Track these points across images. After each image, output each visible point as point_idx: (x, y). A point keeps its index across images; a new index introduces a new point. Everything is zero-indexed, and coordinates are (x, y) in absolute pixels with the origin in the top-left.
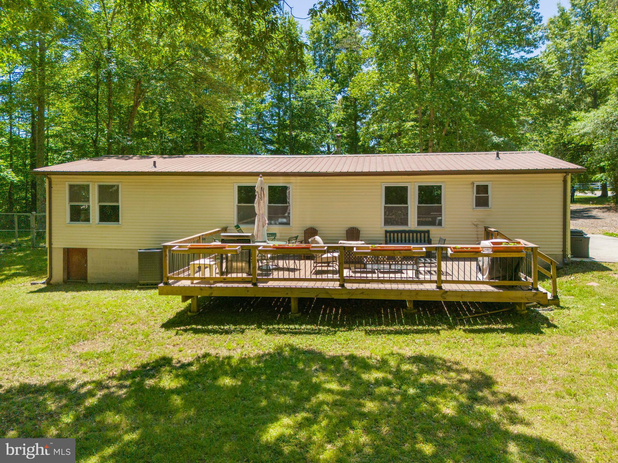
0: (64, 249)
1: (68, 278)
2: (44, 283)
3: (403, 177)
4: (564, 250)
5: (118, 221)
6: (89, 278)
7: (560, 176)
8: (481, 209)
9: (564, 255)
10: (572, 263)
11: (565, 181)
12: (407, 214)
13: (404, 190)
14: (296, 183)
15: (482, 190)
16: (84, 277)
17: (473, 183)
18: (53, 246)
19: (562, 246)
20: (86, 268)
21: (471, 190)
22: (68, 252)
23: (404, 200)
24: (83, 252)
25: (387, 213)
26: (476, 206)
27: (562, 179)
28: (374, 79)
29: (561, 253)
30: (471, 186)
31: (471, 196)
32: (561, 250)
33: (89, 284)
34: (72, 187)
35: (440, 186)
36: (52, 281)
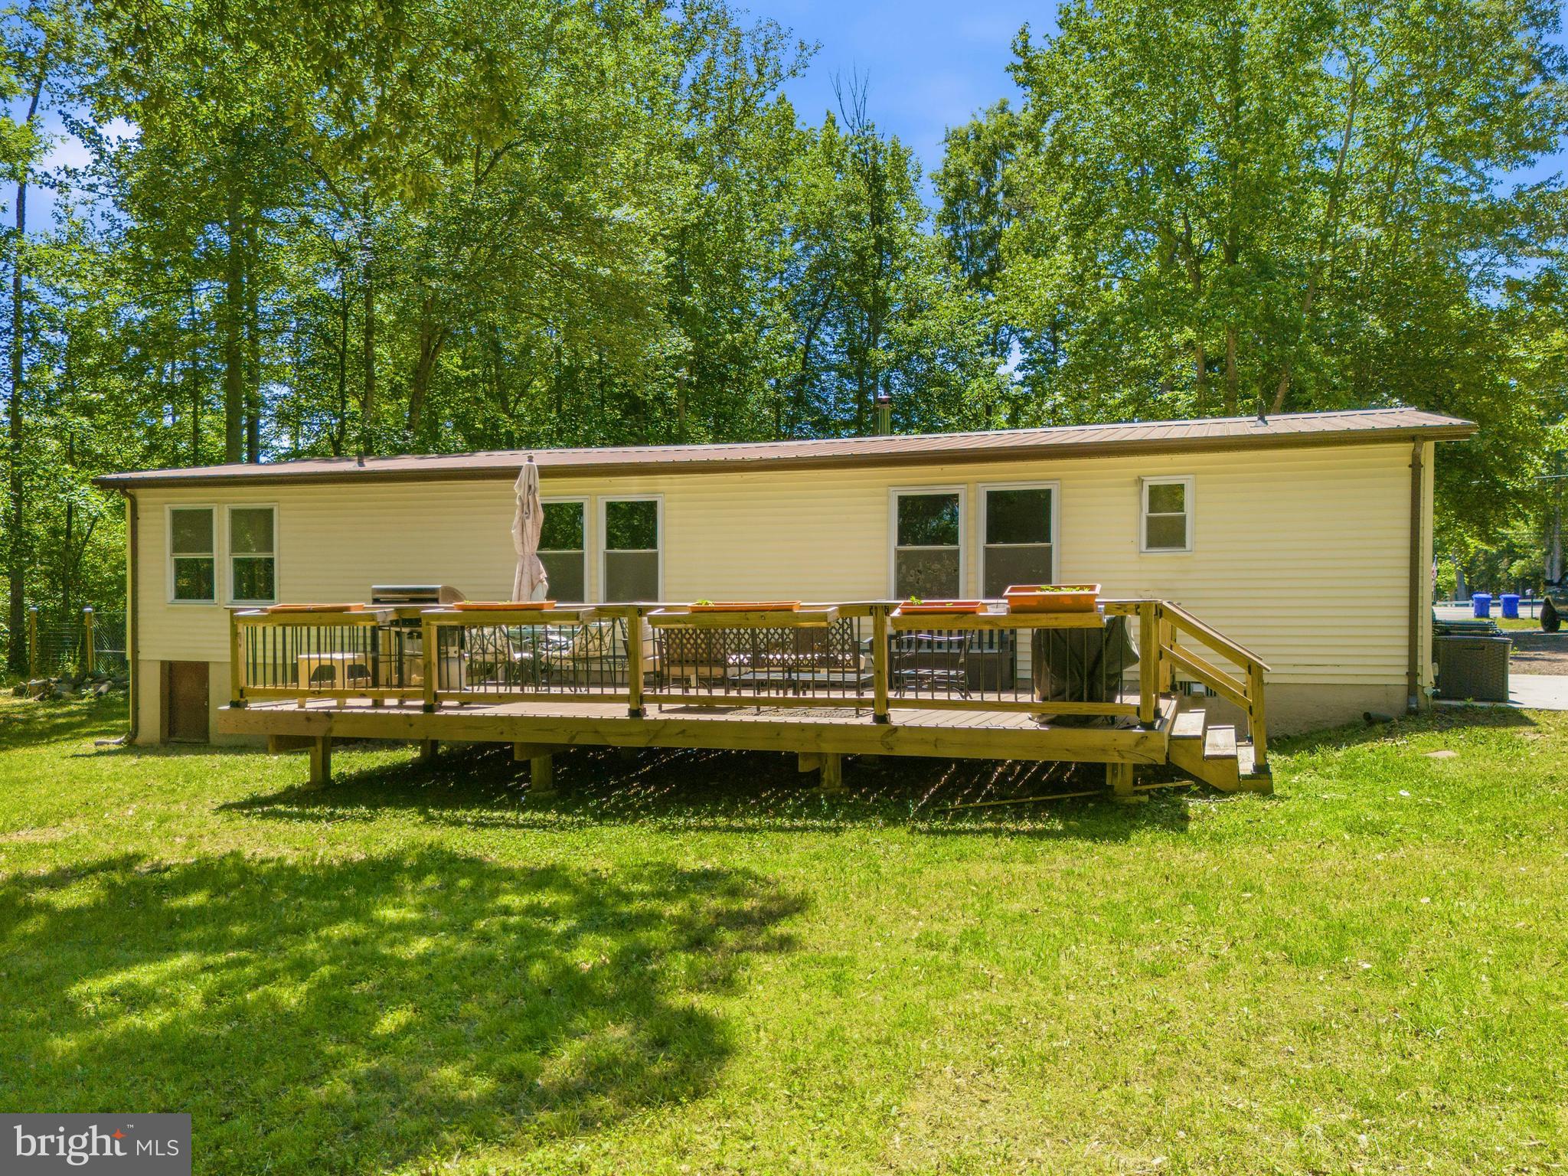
0: (163, 663)
1: (170, 733)
2: (119, 743)
4: (1413, 673)
5: (272, 596)
6: (212, 733)
7: (1402, 451)
8: (1163, 554)
9: (1413, 688)
10: (1436, 709)
11: (1416, 466)
12: (957, 570)
13: (945, 503)
14: (672, 492)
15: (1165, 498)
16: (204, 731)
17: (1140, 481)
18: (140, 655)
19: (1405, 661)
20: (208, 708)
21: (1134, 500)
22: (172, 671)
23: (949, 535)
24: (201, 671)
25: (905, 568)
26: (1150, 545)
27: (1408, 460)
29: (1404, 681)
30: (1134, 489)
31: (1133, 517)
32: (1404, 671)
33: (213, 747)
34: (177, 515)
35: (1048, 492)
36: (140, 740)
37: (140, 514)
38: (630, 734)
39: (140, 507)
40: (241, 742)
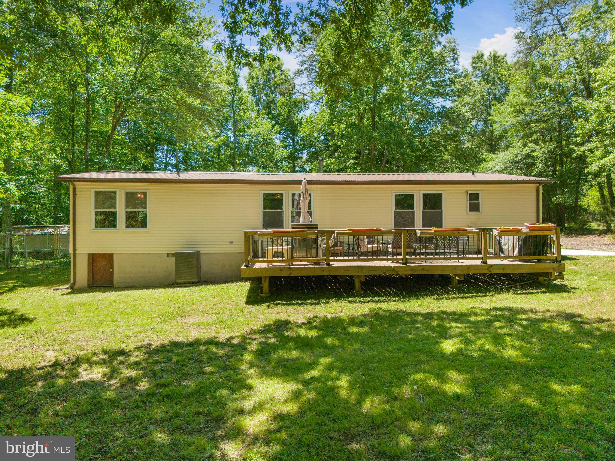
0: (89, 254)
1: (93, 283)
2: (67, 288)
3: (411, 186)
5: (146, 227)
6: (115, 283)
7: (533, 187)
8: (474, 214)
11: (538, 190)
12: (414, 218)
13: (411, 197)
14: (317, 191)
15: (474, 197)
16: (111, 282)
17: (467, 192)
18: (77, 252)
20: (112, 272)
21: (465, 197)
22: (93, 258)
23: (411, 207)
24: (109, 257)
25: (397, 217)
26: (470, 211)
28: (324, 119)
30: (465, 194)
31: (465, 202)
33: (115, 288)
34: (97, 194)
35: (441, 194)
36: (76, 287)
37: (77, 193)
38: (406, 271)
39: (77, 190)
40: (130, 285)
